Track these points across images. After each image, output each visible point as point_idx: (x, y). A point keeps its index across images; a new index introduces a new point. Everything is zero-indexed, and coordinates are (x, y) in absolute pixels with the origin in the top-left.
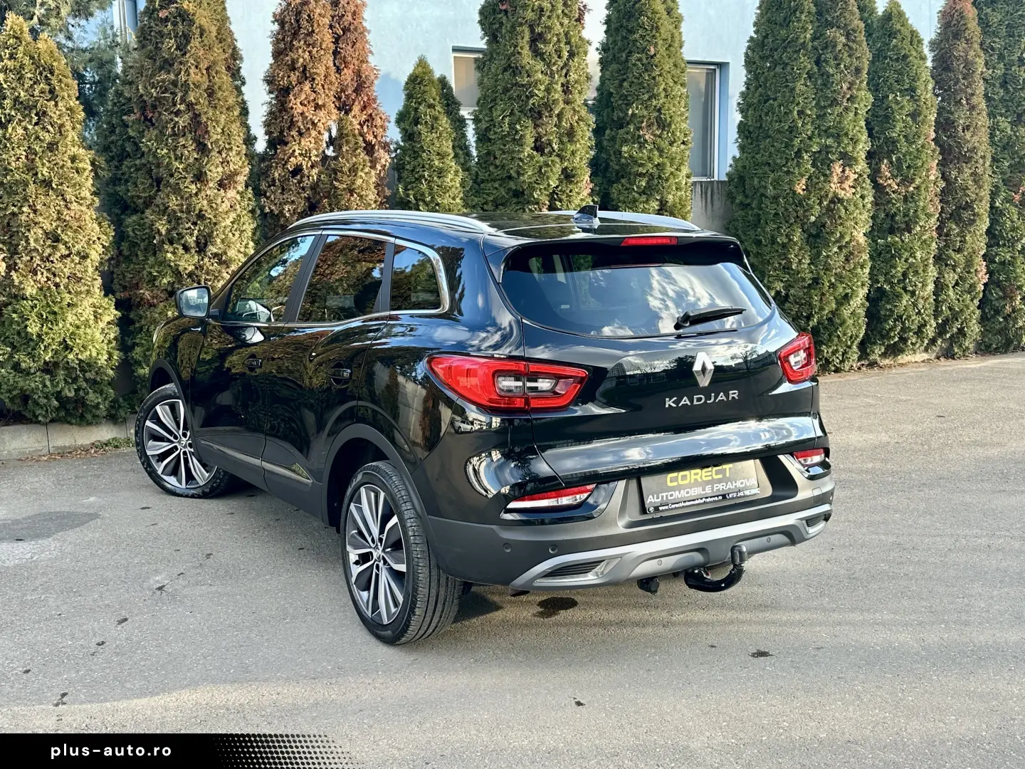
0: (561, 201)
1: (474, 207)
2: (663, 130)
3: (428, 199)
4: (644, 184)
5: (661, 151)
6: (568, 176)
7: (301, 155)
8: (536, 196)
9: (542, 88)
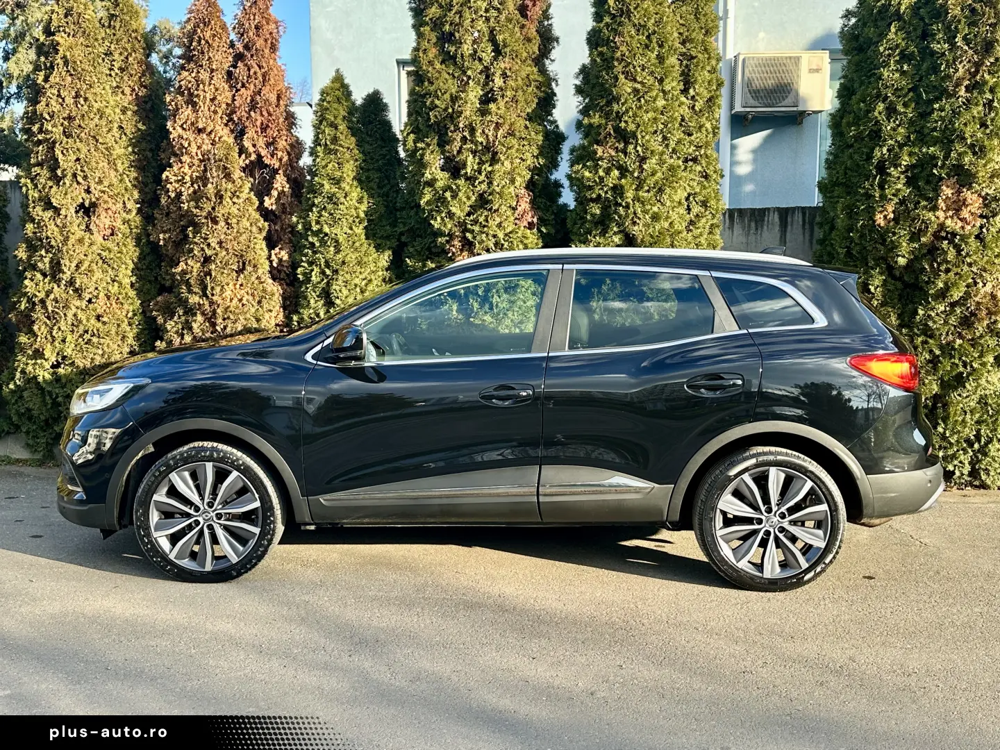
0: (472, 232)
1: (388, 238)
2: (627, 143)
3: (315, 228)
4: (598, 212)
5: (624, 171)
6: (483, 202)
7: (178, 181)
8: (436, 226)
9: (447, 96)
